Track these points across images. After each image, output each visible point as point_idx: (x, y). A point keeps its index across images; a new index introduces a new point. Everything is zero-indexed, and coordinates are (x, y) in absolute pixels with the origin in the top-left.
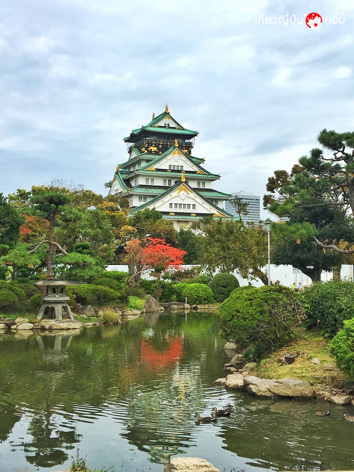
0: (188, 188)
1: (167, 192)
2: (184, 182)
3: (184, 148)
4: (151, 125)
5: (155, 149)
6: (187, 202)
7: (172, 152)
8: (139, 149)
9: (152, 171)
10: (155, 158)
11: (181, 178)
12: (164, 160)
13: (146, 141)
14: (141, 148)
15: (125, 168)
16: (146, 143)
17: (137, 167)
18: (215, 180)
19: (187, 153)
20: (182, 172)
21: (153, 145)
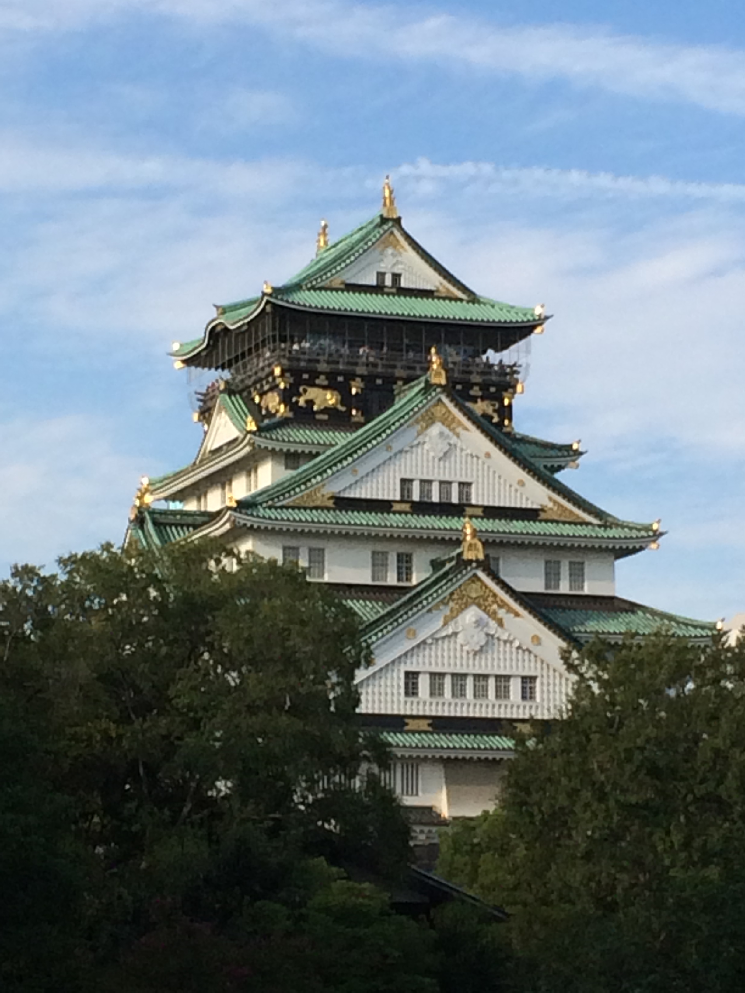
0: (495, 595)
1: (390, 614)
2: (480, 564)
3: (476, 391)
4: (309, 282)
7: (414, 411)
8: (249, 401)
9: (316, 508)
10: (331, 445)
11: (458, 543)
12: (377, 455)
14: (260, 396)
16: (284, 371)
17: (240, 489)
18: (634, 551)
19: (489, 418)
20: (469, 511)
21: (317, 382)
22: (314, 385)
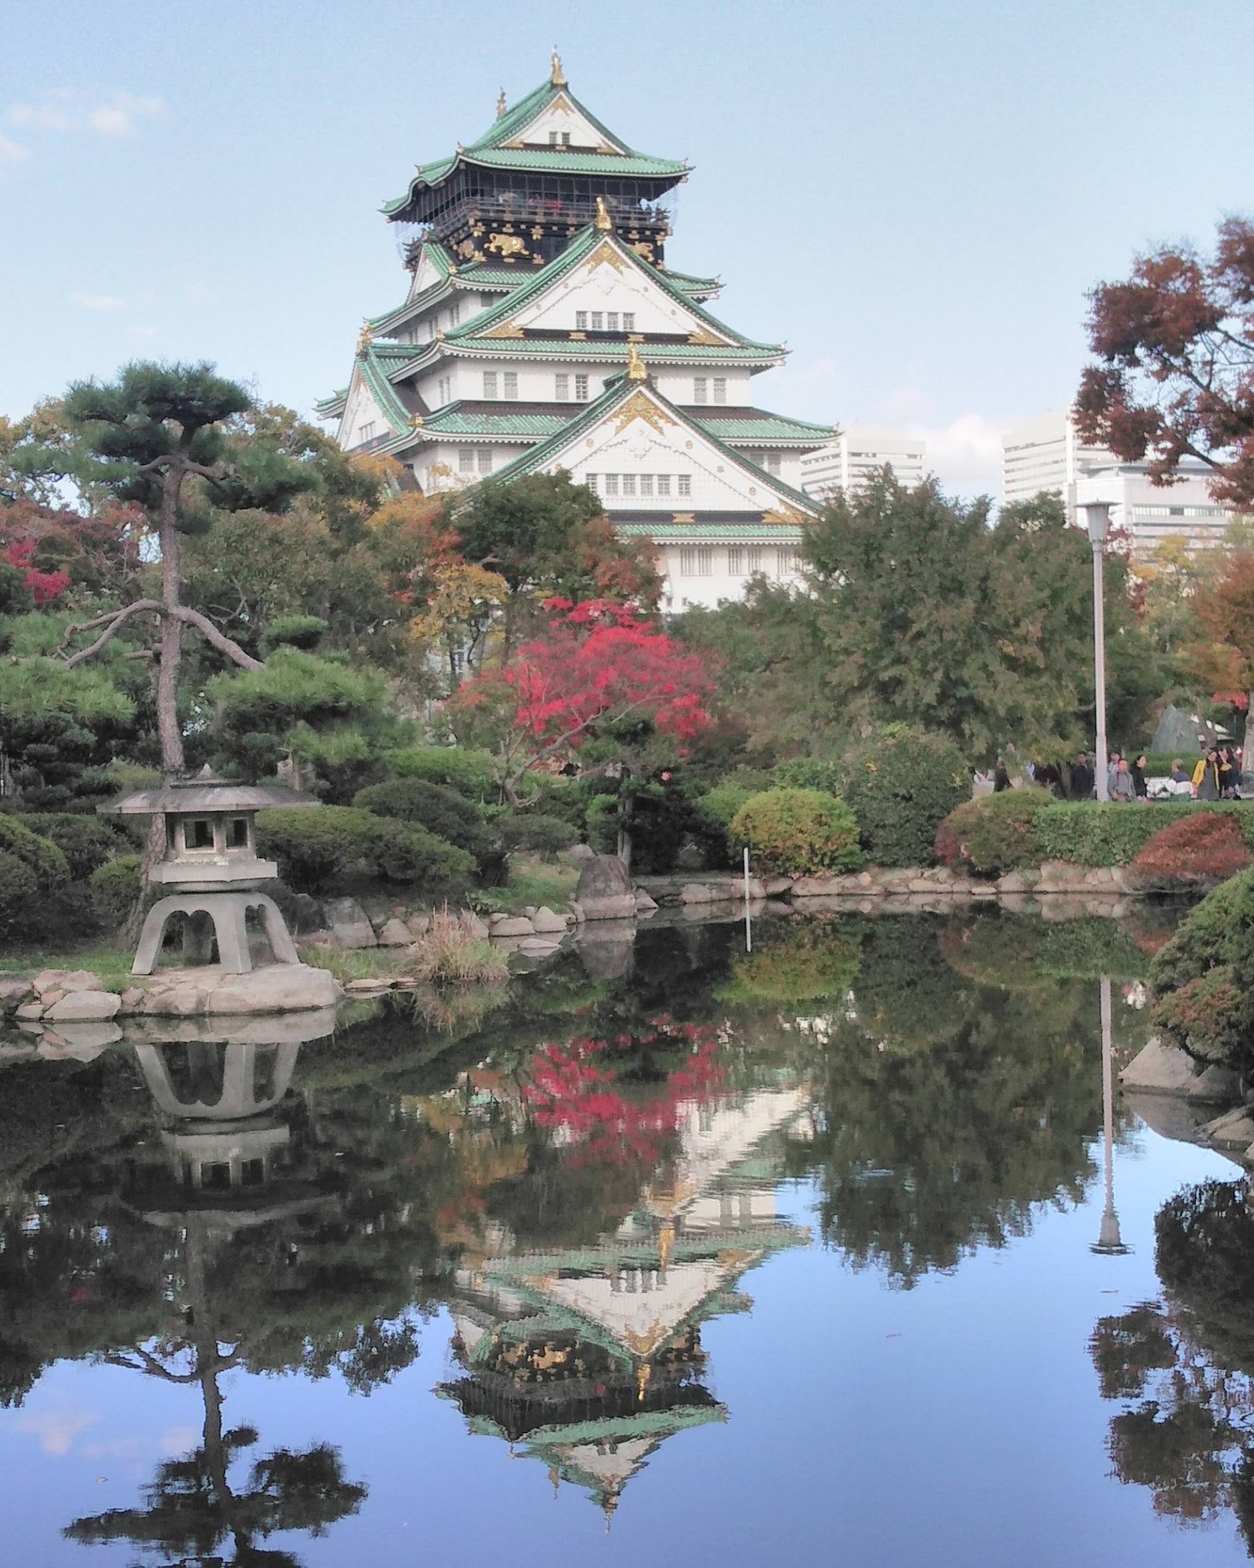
0: (657, 408)
1: (573, 426)
2: (643, 382)
3: (634, 235)
4: (494, 144)
5: (516, 244)
6: (659, 463)
7: (585, 253)
8: (449, 249)
9: (509, 338)
10: (518, 285)
11: (626, 365)
12: (557, 292)
13: (478, 213)
14: (458, 243)
15: (394, 333)
16: (477, 221)
17: (446, 326)
18: (767, 367)
19: (646, 258)
20: (632, 338)
21: (504, 230)
22: (502, 233)
